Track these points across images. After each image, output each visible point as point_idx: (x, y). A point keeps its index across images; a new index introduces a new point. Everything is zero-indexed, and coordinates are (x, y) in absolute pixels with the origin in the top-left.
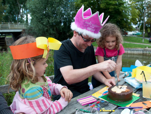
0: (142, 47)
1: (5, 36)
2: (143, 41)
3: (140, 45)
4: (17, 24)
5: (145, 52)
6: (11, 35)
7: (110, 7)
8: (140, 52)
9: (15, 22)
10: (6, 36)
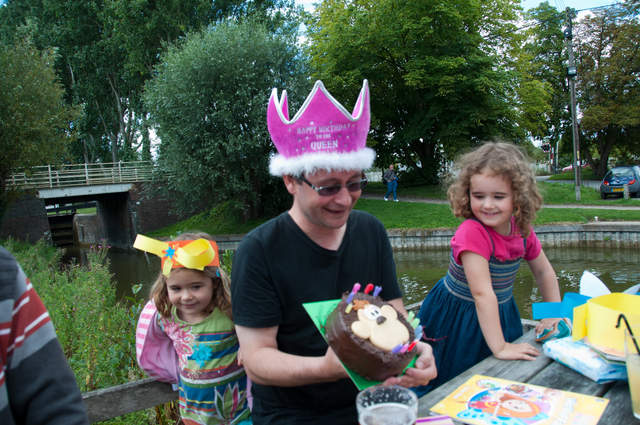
0: (577, 220)
1: (74, 209)
2: (578, 194)
3: (568, 210)
4: (112, 166)
5: (589, 237)
6: (94, 205)
7: (441, 83)
8: (570, 237)
9: (104, 161)
10: (78, 211)
